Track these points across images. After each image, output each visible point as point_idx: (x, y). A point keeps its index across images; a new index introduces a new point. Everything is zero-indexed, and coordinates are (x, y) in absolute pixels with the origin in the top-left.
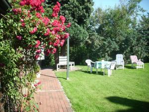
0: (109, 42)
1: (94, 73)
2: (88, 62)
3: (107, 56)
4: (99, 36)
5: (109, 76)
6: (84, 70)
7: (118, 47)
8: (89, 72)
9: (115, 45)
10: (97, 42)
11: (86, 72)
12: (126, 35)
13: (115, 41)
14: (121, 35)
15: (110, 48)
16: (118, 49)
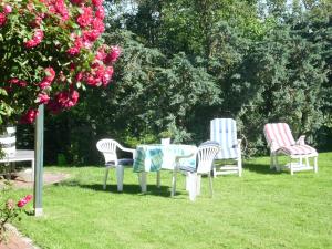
0: (182, 71)
1: (132, 189)
2: (107, 147)
3: (172, 126)
4: (140, 46)
6: (90, 183)
7: (219, 91)
8: (112, 189)
9: (205, 84)
10: (132, 70)
11: (97, 188)
12: (248, 42)
13: (205, 65)
15: (186, 94)
16: (216, 99)
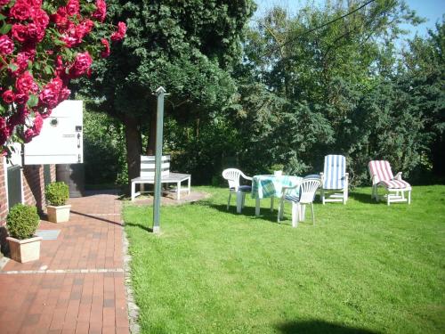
0: (303, 116)
1: (249, 212)
2: (232, 175)
3: (294, 160)
4: (271, 96)
5: (294, 224)
6: (219, 204)
7: (332, 132)
8: (232, 210)
9: (321, 126)
10: (263, 114)
11: (222, 208)
12: (360, 94)
13: (322, 111)
14: (344, 93)
15: (305, 134)
16: (330, 139)
